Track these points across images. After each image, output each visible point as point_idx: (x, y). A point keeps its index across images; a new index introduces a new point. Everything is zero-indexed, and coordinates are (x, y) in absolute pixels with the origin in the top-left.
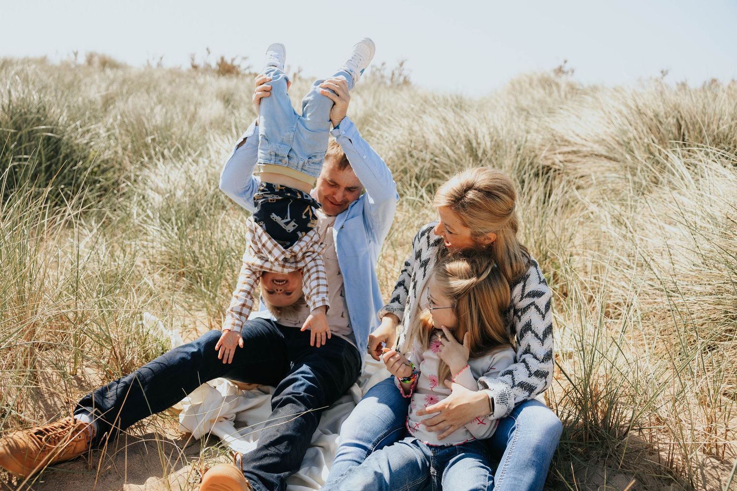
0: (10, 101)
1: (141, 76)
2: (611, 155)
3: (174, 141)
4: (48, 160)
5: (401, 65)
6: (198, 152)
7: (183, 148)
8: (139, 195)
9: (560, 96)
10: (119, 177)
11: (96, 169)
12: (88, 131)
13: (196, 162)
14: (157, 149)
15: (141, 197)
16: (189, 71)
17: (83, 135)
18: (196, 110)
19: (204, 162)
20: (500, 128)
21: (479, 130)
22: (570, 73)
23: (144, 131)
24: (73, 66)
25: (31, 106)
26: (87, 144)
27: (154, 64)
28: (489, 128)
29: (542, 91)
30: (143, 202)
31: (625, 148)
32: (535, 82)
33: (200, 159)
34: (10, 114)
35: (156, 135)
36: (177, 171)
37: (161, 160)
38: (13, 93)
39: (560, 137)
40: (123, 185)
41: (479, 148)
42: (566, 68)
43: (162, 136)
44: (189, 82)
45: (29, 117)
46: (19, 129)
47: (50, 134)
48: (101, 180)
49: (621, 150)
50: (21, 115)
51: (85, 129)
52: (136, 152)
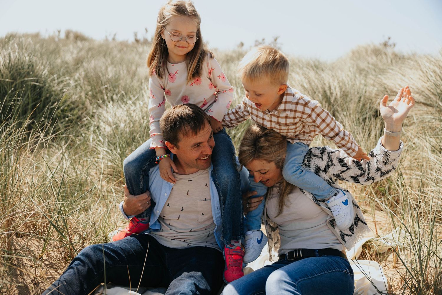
0: (10, 60)
1: (101, 46)
2: (429, 103)
3: (120, 90)
4: (33, 101)
5: (276, 40)
6: (136, 97)
7: (126, 94)
8: (95, 126)
9: (387, 61)
10: (82, 113)
11: (66, 108)
12: (62, 82)
13: (134, 103)
14: (109, 95)
15: (96, 127)
16: (133, 43)
17: (58, 84)
18: (136, 69)
19: (140, 104)
20: (346, 82)
21: (332, 84)
22: (392, 46)
23: (100, 82)
24: (57, 39)
25: (24, 64)
26: (61, 90)
27: (110, 39)
28: (339, 83)
29: (375, 58)
30: (97, 131)
31: (438, 97)
32: (369, 52)
33: (137, 102)
34: (9, 69)
35: (108, 85)
36: (121, 110)
37: (111, 102)
38: (12, 55)
39: (390, 89)
40: (85, 119)
41: (332, 96)
42: (391, 42)
43: (112, 86)
44: (133, 51)
45: (22, 71)
46: (15, 79)
47: (36, 84)
48: (70, 115)
49: (435, 99)
50: (17, 70)
51: (60, 80)
52: (94, 97)
